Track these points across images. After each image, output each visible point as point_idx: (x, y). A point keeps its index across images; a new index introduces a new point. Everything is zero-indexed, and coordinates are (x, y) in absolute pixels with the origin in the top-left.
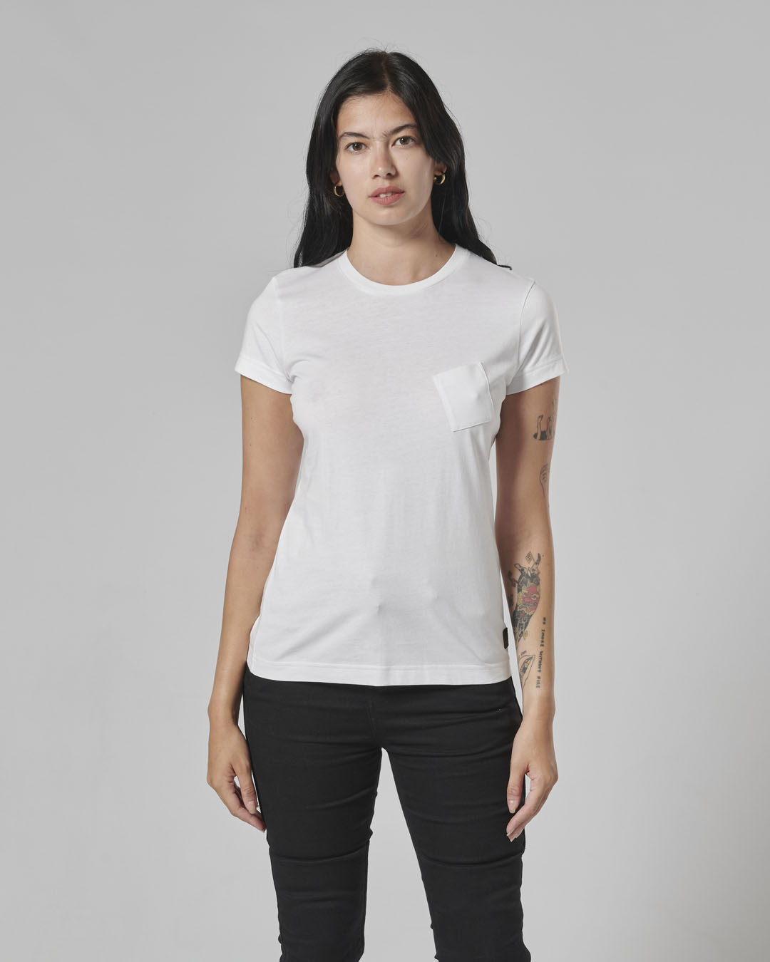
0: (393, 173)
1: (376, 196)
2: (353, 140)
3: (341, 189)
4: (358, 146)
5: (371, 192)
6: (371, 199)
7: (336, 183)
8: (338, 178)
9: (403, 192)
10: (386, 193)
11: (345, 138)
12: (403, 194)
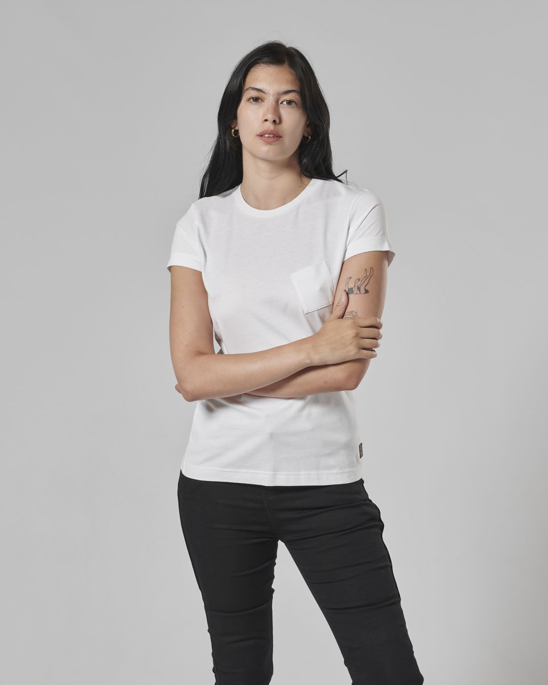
0: (278, 121)
1: (261, 135)
2: (254, 94)
3: (237, 132)
4: (256, 99)
5: (259, 132)
6: (258, 137)
7: (234, 128)
8: (237, 124)
9: (281, 137)
10: (269, 134)
11: (248, 91)
12: (281, 139)
